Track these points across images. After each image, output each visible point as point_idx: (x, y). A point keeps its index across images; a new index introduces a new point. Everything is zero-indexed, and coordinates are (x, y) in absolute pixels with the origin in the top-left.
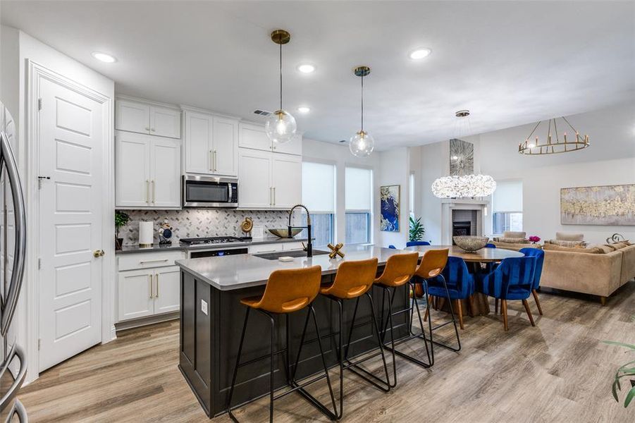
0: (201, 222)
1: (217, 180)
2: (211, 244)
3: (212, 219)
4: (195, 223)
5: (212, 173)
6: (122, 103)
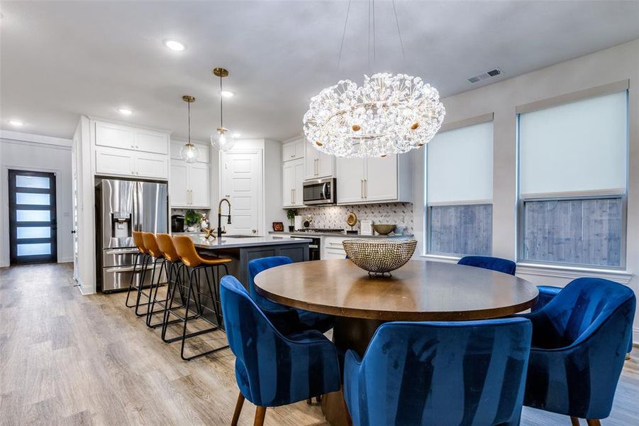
1: (318, 182)
5: (316, 177)
6: (284, 146)
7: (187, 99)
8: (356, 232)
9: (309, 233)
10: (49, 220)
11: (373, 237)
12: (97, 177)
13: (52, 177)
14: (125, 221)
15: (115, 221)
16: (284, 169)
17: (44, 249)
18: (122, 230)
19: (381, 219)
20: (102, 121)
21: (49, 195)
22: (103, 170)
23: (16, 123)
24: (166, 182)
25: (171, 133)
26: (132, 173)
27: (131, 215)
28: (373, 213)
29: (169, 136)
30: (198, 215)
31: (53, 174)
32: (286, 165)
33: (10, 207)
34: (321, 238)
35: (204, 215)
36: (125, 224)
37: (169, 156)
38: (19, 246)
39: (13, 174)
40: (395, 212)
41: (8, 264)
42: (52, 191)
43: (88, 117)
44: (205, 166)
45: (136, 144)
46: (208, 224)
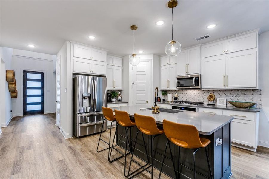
0: (191, 95)
1: (189, 76)
2: (182, 104)
3: (196, 94)
4: (189, 95)
5: (187, 74)
6: (161, 58)
7: (134, 27)
8: (214, 105)
9: (184, 104)
10: (41, 94)
11: (227, 109)
12: (74, 74)
13: (42, 74)
14: (88, 98)
15: (83, 98)
16: (161, 70)
17: (38, 107)
18: (86, 103)
19: (232, 98)
20: (77, 44)
21: (41, 82)
22: (77, 70)
23: (31, 46)
24: (105, 77)
25: (108, 51)
26: (90, 72)
27: (91, 94)
28: (225, 94)
29: (107, 52)
30: (116, 93)
31: (43, 72)
32: (162, 68)
33: (24, 88)
34: (196, 108)
35: (119, 93)
36: (88, 99)
37: (107, 63)
38: (27, 106)
39: (25, 72)
40: (245, 94)
41: (22, 115)
42: (42, 81)
43: (69, 42)
44: (120, 68)
45: (92, 57)
46: (121, 97)
